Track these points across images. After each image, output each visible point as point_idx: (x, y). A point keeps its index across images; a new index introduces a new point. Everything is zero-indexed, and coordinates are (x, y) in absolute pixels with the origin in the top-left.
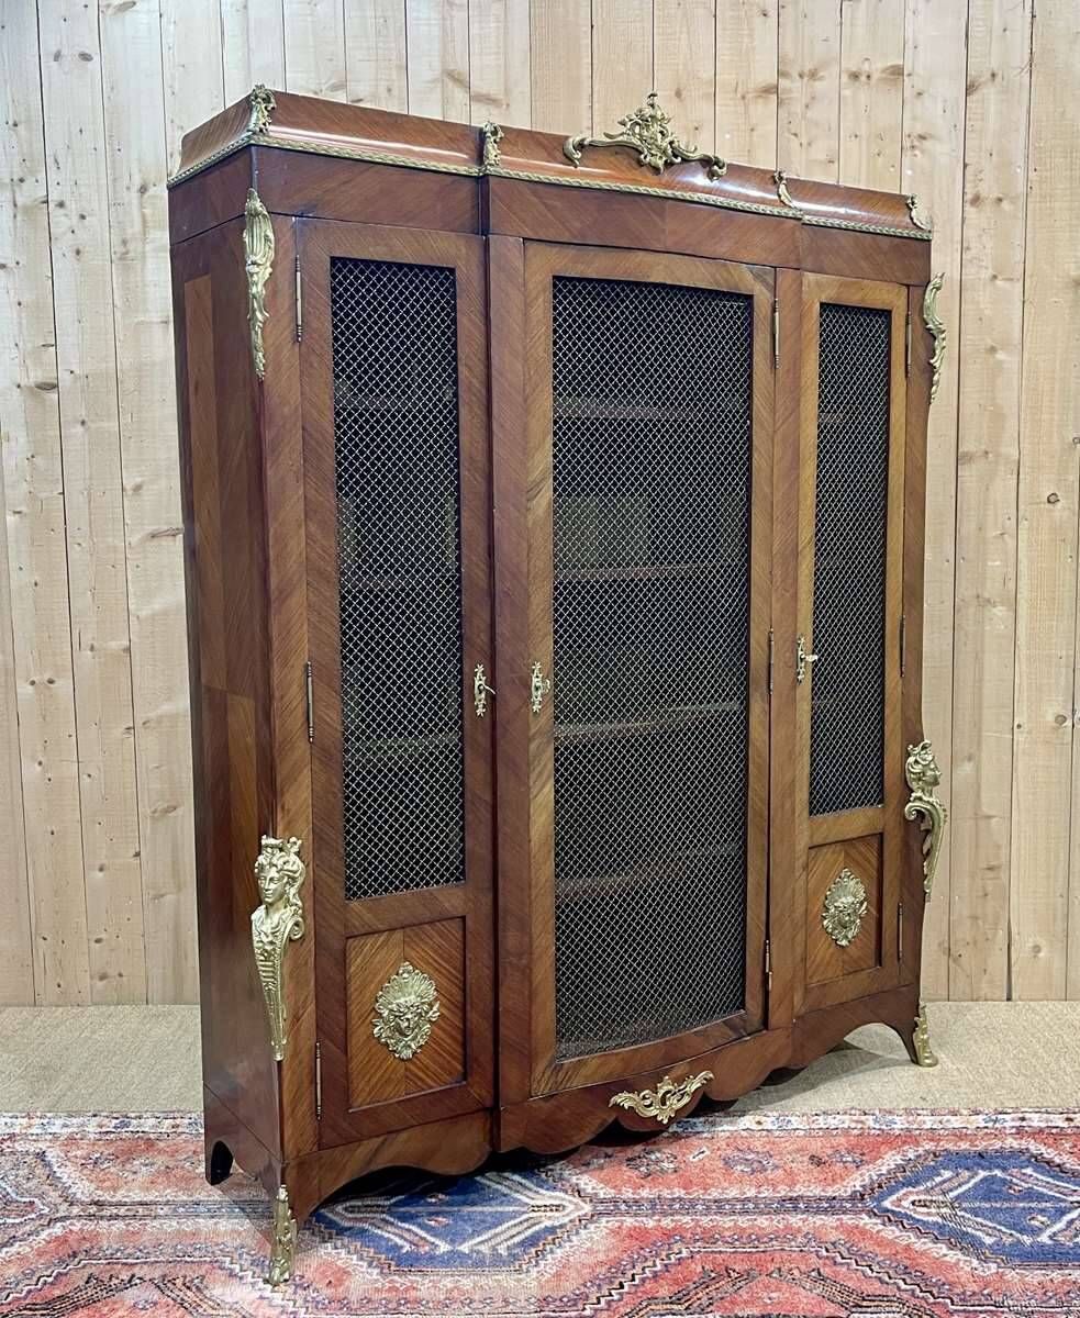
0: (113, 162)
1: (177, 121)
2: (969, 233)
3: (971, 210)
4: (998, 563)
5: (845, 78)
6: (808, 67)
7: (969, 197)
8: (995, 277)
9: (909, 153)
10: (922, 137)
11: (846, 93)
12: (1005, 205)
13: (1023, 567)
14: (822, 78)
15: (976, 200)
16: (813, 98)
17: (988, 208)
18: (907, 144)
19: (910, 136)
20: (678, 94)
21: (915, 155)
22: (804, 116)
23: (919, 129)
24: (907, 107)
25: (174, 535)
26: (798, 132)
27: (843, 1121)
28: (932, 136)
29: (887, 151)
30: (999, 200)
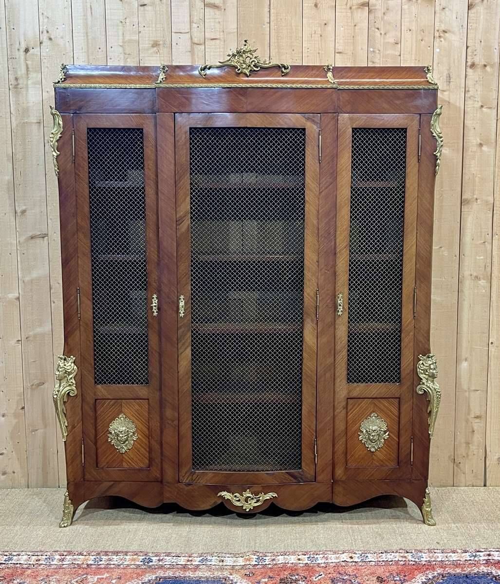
0: (10, 35)
1: (45, 14)
2: (470, 83)
3: (470, 71)
4: (482, 257)
7: (469, 64)
8: (482, 106)
9: (438, 40)
10: (445, 32)
11: (405, 7)
12: (488, 68)
13: (495, 260)
15: (473, 66)
16: (388, 9)
17: (479, 71)
18: (437, 34)
19: (438, 31)
20: (316, 6)
21: (441, 41)
22: (382, 19)
23: (443, 27)
24: (437, 15)
25: (43, 237)
26: (379, 27)
27: (397, 557)
28: (450, 31)
29: (426, 39)
30: (485, 66)
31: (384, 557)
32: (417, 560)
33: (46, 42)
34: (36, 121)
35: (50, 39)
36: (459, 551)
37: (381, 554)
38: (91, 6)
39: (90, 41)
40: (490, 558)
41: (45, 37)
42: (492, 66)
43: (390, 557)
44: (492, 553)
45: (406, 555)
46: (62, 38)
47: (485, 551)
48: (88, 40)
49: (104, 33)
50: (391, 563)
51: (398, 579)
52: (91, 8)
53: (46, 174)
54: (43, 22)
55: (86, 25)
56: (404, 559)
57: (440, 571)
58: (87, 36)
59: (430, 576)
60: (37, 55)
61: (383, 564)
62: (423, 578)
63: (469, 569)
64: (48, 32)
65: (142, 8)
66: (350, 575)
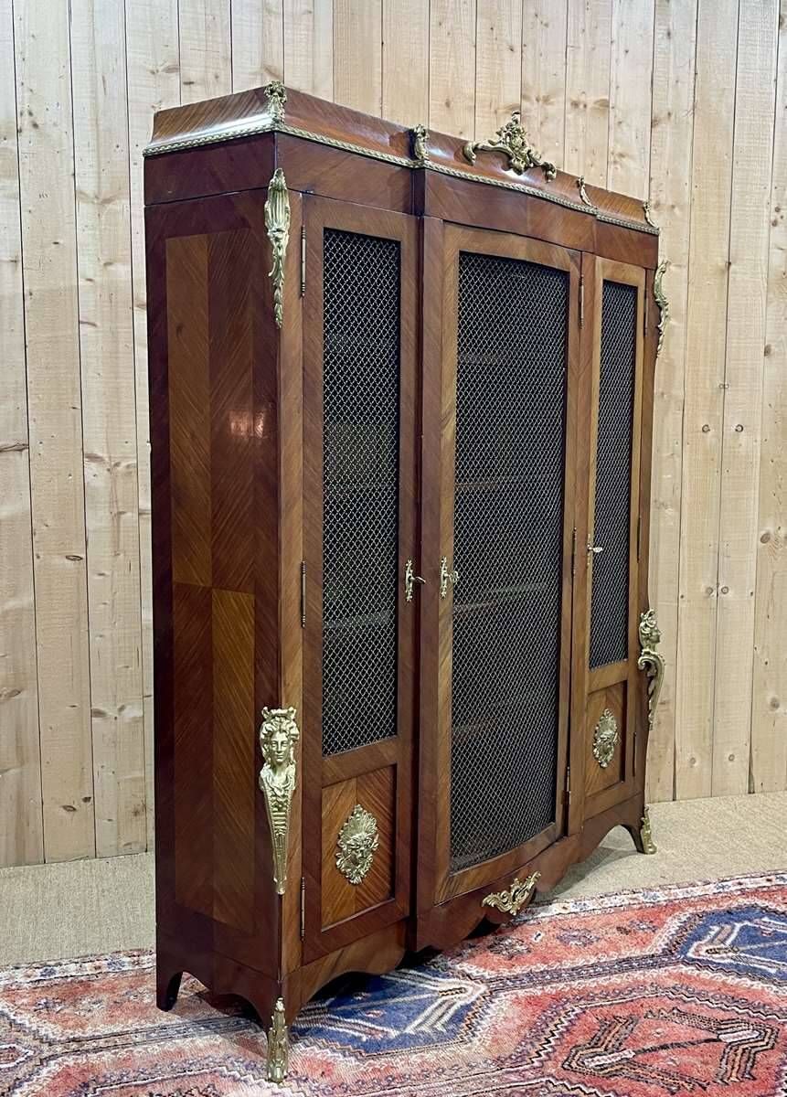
1: (27, 84)
3: (654, 213)
5: (568, 105)
6: (542, 94)
7: (653, 203)
8: (671, 263)
9: (613, 167)
10: (621, 155)
11: (570, 116)
12: (676, 210)
13: (686, 479)
14: (552, 104)
15: (658, 206)
16: (546, 118)
17: (664, 213)
18: (612, 159)
19: (613, 153)
20: (448, 104)
21: (617, 168)
22: (539, 131)
23: (619, 149)
24: (612, 131)
25: (21, 450)
26: (535, 143)
27: (623, 900)
28: (628, 155)
29: (597, 163)
30: (673, 207)
31: (607, 902)
32: (652, 900)
33: (28, 132)
34: (10, 258)
35: (35, 126)
36: (699, 883)
37: (602, 899)
38: (103, 77)
39: (102, 134)
40: (742, 887)
41: (25, 122)
42: (682, 209)
43: (617, 901)
44: (742, 881)
45: (635, 896)
46: (55, 125)
47: (731, 880)
48: (98, 131)
49: (125, 122)
50: (622, 908)
51: (644, 926)
52: (104, 81)
53: (25, 347)
54: (23, 97)
55: (95, 106)
56: (636, 902)
57: (691, 910)
58: (97, 125)
59: (684, 919)
60: (11, 152)
61: (613, 911)
62: (676, 921)
63: (726, 904)
64: (31, 114)
65: (187, 87)
66: (579, 930)
